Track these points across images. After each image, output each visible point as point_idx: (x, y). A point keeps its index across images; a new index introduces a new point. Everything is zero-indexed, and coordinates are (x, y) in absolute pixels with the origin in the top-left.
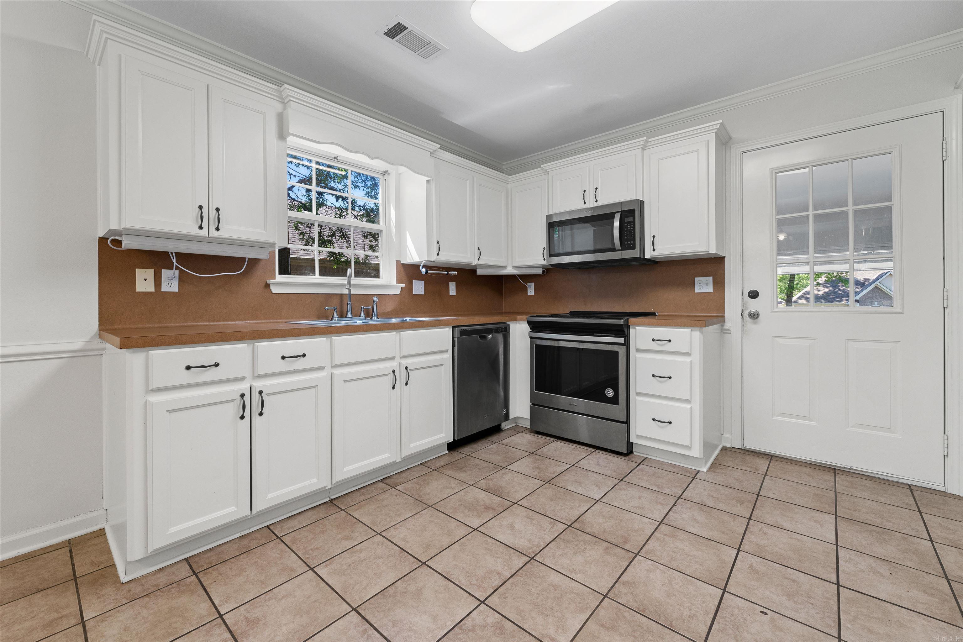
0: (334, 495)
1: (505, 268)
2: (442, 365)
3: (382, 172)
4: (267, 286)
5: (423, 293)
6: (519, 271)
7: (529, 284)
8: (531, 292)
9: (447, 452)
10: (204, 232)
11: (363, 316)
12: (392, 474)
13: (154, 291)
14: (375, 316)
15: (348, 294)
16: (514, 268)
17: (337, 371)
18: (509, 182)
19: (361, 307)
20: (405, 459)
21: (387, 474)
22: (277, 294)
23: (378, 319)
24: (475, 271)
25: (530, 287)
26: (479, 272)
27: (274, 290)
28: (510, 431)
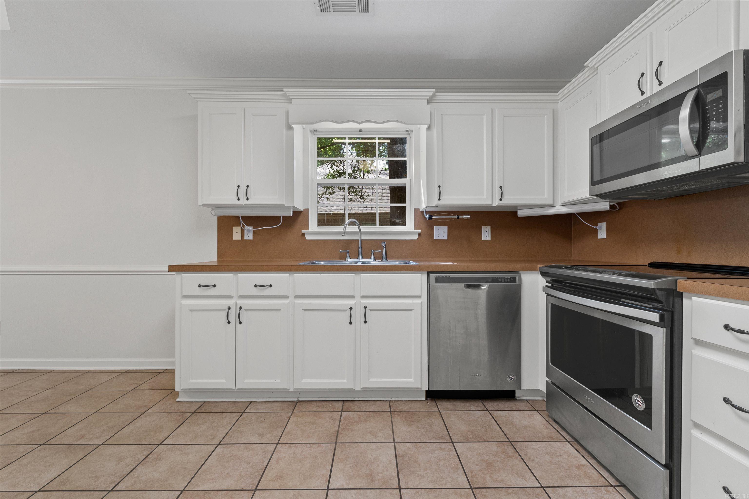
0: (302, 398)
1: (551, 206)
2: (411, 310)
3: (404, 131)
4: (303, 234)
5: (446, 238)
6: (571, 208)
7: (599, 224)
8: (602, 234)
9: (424, 399)
10: (241, 202)
11: (373, 258)
12: (357, 399)
13: (241, 239)
14: (384, 258)
15: (359, 240)
16: (564, 205)
17: (298, 301)
18: (558, 100)
19: (372, 251)
20: (365, 391)
21: (352, 398)
22: (310, 240)
23: (388, 261)
24: (516, 213)
25: (601, 228)
26: (521, 213)
27: (308, 237)
28: (525, 404)
